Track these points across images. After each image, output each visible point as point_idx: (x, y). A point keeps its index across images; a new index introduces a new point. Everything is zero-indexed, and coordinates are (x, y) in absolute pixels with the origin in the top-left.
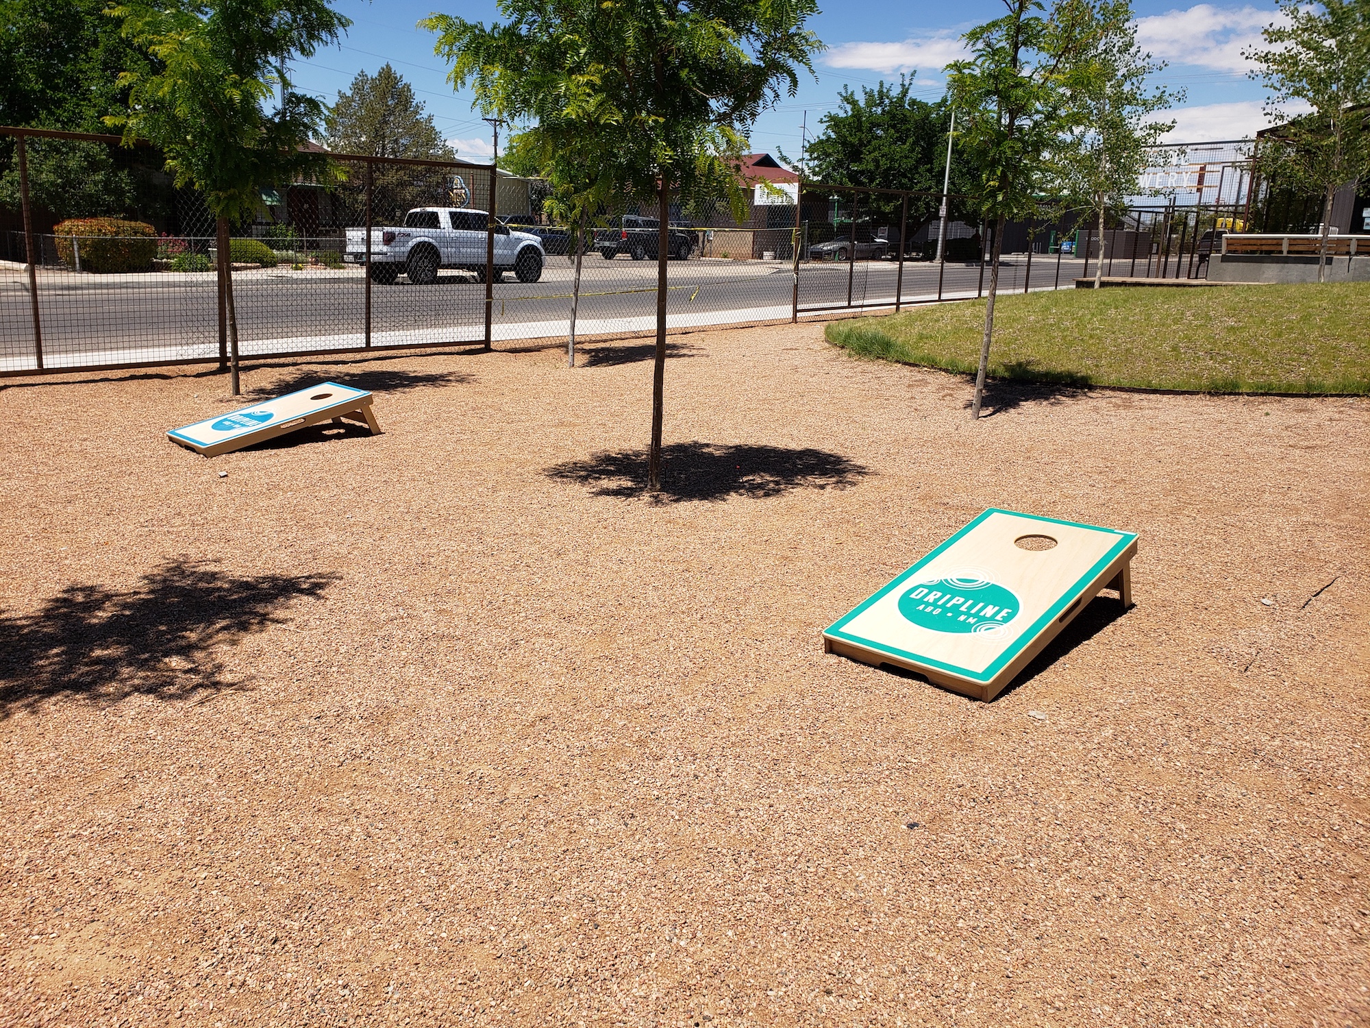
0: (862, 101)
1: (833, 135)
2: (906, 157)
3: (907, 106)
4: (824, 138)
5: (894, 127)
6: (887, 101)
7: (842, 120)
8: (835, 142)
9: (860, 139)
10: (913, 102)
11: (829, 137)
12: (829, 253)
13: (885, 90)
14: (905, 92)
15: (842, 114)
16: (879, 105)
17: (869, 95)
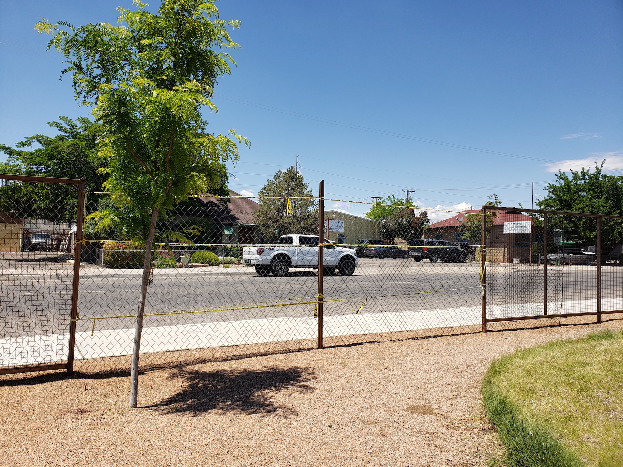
0: (570, 178)
1: (553, 196)
2: (602, 206)
3: (601, 179)
4: (548, 198)
5: (593, 190)
6: (587, 177)
7: (558, 188)
8: (555, 199)
9: (570, 197)
10: (605, 176)
11: (551, 198)
12: (554, 260)
13: (585, 171)
14: (599, 171)
15: (558, 185)
16: (582, 179)
17: (576, 175)
